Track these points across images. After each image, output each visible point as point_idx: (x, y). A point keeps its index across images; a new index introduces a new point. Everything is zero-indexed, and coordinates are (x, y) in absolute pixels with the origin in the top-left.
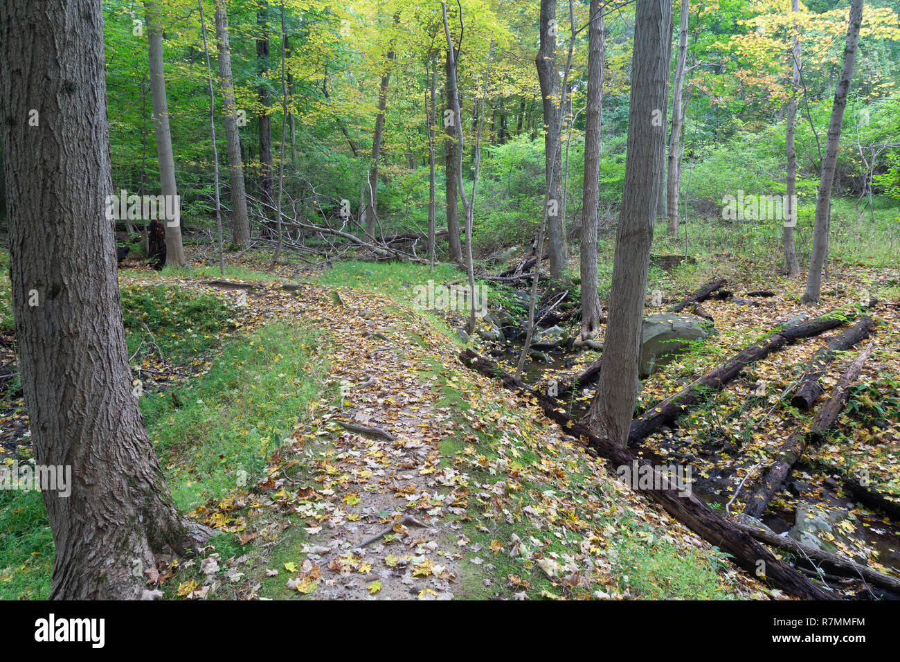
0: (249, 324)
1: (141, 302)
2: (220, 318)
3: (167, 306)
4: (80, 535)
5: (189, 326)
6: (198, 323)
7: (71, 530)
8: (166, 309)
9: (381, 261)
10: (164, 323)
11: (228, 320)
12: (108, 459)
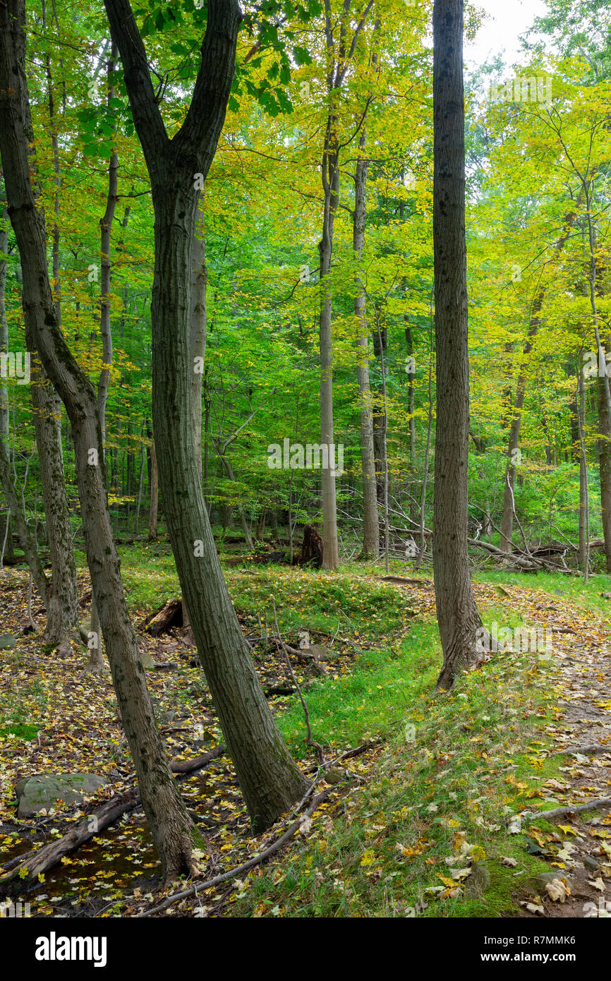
0: (425, 612)
1: (333, 592)
2: (399, 606)
3: (354, 596)
4: (460, 632)
5: (374, 612)
6: (381, 610)
7: (455, 632)
8: (354, 598)
9: (526, 572)
10: (354, 609)
11: (406, 608)
12: (468, 605)
